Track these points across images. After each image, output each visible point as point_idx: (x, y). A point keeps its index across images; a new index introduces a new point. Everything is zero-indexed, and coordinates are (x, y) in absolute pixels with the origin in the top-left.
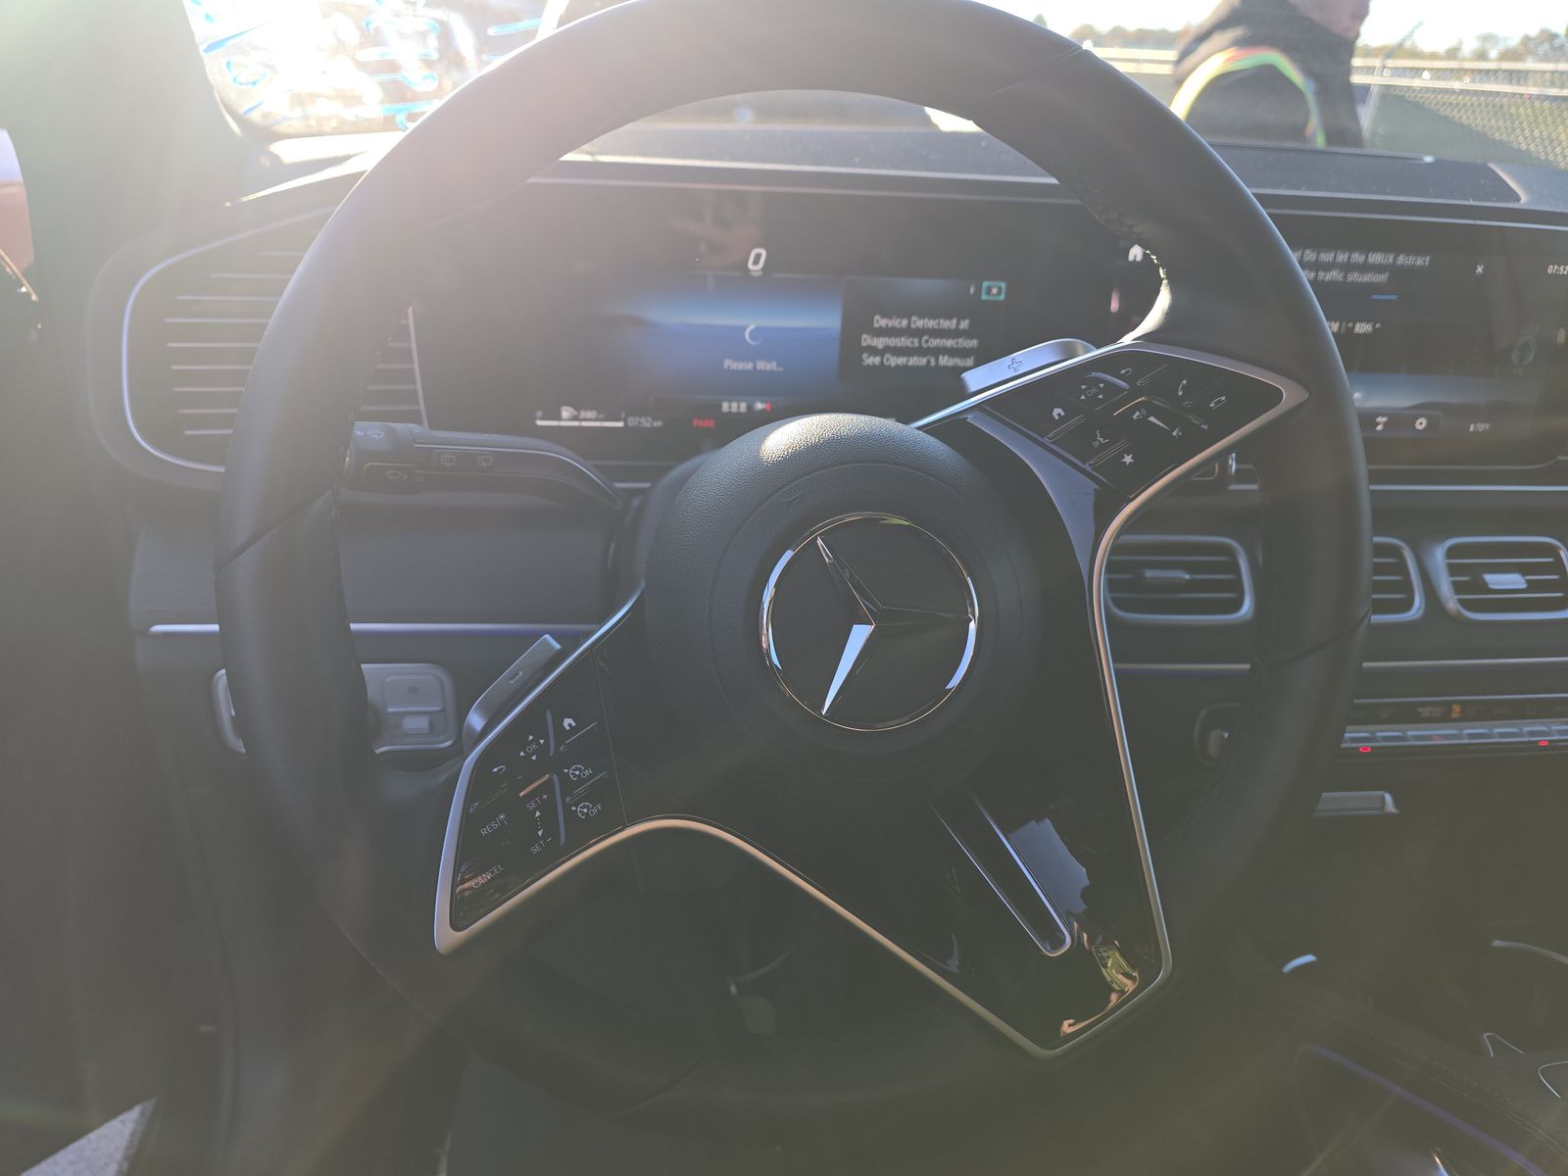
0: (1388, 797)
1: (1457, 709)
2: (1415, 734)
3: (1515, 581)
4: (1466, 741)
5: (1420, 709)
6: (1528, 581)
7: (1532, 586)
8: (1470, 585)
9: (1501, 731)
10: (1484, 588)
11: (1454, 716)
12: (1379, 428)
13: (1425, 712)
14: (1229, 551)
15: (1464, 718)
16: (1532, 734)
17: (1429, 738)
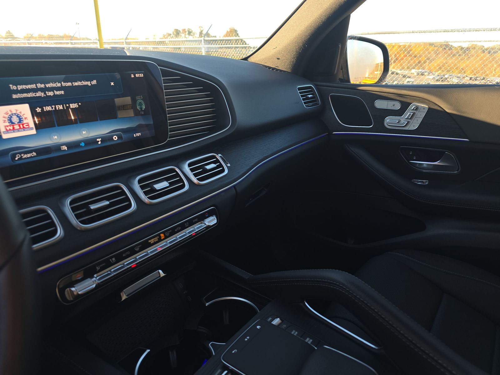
0: (160, 271)
1: (162, 235)
2: (150, 251)
3: (165, 184)
4: (169, 245)
5: (150, 241)
6: (169, 183)
7: (171, 184)
8: (150, 191)
9: (179, 236)
10: (155, 190)
11: (162, 238)
12: (99, 143)
13: (152, 241)
14: (44, 211)
15: (166, 237)
16: (189, 233)
17: (156, 250)
